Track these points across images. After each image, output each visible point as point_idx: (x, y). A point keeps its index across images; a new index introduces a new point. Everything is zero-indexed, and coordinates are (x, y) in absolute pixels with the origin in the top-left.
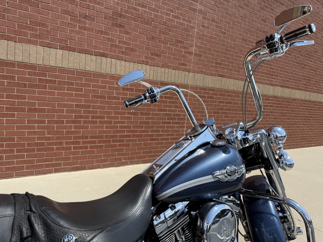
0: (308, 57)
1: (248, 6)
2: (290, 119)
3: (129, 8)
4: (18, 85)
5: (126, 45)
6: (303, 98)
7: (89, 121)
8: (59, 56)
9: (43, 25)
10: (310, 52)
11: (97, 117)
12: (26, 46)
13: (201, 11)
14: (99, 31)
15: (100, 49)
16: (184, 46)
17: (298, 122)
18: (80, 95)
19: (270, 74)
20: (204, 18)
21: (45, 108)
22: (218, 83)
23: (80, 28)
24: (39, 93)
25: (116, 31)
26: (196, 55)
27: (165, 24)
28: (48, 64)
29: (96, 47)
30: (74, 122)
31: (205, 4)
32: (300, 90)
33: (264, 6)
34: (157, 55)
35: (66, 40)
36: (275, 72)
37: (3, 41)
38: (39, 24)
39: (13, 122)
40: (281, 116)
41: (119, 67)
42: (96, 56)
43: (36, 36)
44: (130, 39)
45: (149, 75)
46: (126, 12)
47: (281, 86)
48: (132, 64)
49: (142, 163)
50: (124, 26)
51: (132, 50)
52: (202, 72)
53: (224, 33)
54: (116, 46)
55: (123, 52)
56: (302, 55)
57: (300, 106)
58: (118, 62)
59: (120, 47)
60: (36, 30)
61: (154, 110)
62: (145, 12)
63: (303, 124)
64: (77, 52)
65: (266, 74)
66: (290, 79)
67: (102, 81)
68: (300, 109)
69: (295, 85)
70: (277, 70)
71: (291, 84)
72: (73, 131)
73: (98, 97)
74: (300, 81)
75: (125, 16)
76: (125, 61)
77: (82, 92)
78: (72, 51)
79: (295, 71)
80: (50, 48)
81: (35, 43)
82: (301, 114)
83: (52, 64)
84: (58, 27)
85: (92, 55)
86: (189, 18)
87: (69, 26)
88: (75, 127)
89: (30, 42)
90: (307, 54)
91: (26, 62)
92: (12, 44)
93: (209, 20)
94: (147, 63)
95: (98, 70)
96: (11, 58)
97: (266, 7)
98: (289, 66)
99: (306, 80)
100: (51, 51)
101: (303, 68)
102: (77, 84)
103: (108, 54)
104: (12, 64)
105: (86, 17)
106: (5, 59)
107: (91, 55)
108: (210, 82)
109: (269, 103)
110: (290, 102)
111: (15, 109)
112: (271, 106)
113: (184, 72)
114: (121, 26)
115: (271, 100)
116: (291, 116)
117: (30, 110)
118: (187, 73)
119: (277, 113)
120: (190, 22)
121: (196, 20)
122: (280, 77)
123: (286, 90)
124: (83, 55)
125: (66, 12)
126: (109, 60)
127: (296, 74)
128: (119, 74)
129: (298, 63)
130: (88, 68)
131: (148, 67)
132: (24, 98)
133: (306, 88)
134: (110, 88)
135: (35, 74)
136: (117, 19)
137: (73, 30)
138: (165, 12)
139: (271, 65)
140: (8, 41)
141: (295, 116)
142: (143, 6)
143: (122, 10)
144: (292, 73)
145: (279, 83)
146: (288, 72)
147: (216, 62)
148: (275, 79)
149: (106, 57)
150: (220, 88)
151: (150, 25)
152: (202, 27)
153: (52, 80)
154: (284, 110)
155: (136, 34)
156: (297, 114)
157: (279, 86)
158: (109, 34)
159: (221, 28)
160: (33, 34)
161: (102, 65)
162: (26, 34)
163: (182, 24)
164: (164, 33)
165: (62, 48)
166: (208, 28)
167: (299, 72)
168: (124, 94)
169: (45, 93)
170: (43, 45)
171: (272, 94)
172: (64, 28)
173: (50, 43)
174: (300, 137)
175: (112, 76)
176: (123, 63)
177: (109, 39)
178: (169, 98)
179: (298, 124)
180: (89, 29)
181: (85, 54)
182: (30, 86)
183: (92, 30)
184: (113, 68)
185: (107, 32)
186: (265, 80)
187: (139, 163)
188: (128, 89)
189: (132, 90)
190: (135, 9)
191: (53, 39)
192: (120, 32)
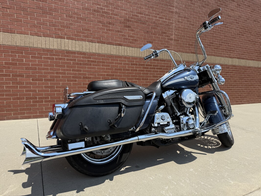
0: (258, 36)
1: (208, 5)
2: (247, 81)
3: (133, 15)
4: (77, 64)
6: (256, 66)
8: (97, 47)
9: (89, 30)
10: (259, 32)
12: (81, 42)
13: (176, 13)
14: (117, 31)
15: (118, 41)
16: (167, 35)
17: (254, 84)
18: (109, 69)
19: (228, 50)
20: (179, 17)
21: (91, 77)
22: (191, 57)
23: (107, 30)
24: (88, 68)
25: (127, 30)
26: (175, 40)
27: (154, 23)
28: (91, 52)
29: (116, 40)
31: (179, 7)
32: (253, 60)
33: (220, 4)
34: (150, 42)
35: (100, 38)
36: (232, 49)
37: (70, 40)
38: (86, 30)
39: (76, 84)
40: (240, 79)
41: (129, 51)
42: (116, 45)
43: (85, 36)
44: (134, 34)
46: (132, 18)
47: (238, 58)
48: (136, 49)
50: (130, 27)
51: (136, 40)
52: (180, 51)
53: (193, 25)
54: (127, 39)
55: (131, 42)
56: (253, 35)
57: (255, 72)
58: (128, 48)
59: (129, 39)
60: (85, 33)
61: (150, 77)
62: (142, 17)
63: (258, 86)
64: (106, 44)
65: (226, 50)
66: (245, 53)
67: (120, 60)
68: (255, 74)
69: (249, 57)
70: (234, 47)
71: (245, 57)
73: (118, 70)
74: (253, 54)
75: (131, 21)
76: (132, 47)
77: (110, 67)
78: (104, 44)
79: (248, 47)
80: (92, 42)
81: (85, 40)
82: (256, 78)
83: (94, 51)
84: (96, 30)
85: (114, 45)
86: (169, 17)
87: (102, 29)
89: (82, 40)
90: (256, 34)
91: (81, 51)
92: (74, 41)
93: (182, 17)
95: (118, 54)
96: (74, 49)
97: (222, 4)
98: (242, 44)
99: (258, 52)
100: (93, 44)
101: (255, 44)
102: (107, 63)
103: (122, 44)
104: (74, 53)
105: (110, 23)
106: (71, 50)
107: (113, 45)
108: (186, 57)
109: (229, 70)
110: (246, 69)
111: (76, 77)
112: (231, 73)
114: (129, 27)
115: (231, 68)
116: (247, 79)
117: (84, 78)
119: (236, 77)
120: (170, 20)
121: (173, 18)
122: (237, 51)
123: (242, 60)
124: (109, 46)
125: (100, 22)
126: (123, 47)
127: (249, 49)
128: (129, 55)
129: (250, 41)
130: (112, 53)
132: (81, 71)
133: (258, 58)
134: (124, 64)
135: (86, 58)
136: (127, 23)
137: (104, 32)
138: (154, 15)
139: (229, 44)
140: (72, 40)
141: (251, 80)
142: (141, 14)
143: (129, 17)
144: (246, 49)
145: (236, 56)
146: (242, 48)
147: (189, 44)
148: (232, 53)
149: (121, 46)
150: (193, 61)
151: (146, 24)
152: (178, 22)
153: (94, 61)
154: (242, 75)
155: (138, 31)
156: (253, 78)
157: (236, 58)
158: (123, 32)
159: (191, 22)
160: (84, 36)
161: (120, 51)
162: (80, 36)
163: (165, 22)
164: (154, 28)
165: (98, 42)
166: (182, 22)
167: (251, 47)
168: (132, 67)
169: (91, 68)
170: (89, 41)
171: (231, 64)
172: (99, 31)
173: (92, 40)
174: (256, 95)
175: (125, 57)
176: (131, 48)
177: (123, 35)
178: (159, 69)
179: (254, 85)
180: (112, 30)
181: (110, 45)
182: (84, 64)
183: (113, 31)
184: (126, 52)
185: (121, 31)
186: (225, 54)
188: (134, 64)
189: (136, 64)
190: (136, 16)
191: (94, 38)
192: (129, 30)
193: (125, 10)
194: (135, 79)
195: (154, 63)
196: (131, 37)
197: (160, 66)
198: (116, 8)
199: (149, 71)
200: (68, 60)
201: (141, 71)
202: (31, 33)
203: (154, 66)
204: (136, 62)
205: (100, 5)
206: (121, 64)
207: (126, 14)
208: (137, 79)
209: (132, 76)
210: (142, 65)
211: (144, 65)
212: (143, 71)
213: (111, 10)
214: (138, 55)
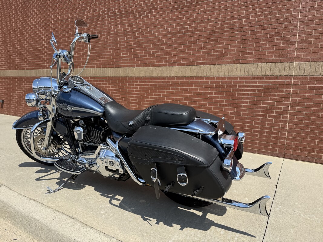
3: (221, 25)
4: (158, 89)
5: (219, 52)
8: (177, 70)
9: (170, 54)
14: (199, 48)
15: (200, 60)
16: (282, 38)
18: (187, 93)
23: (188, 50)
24: (167, 92)
25: (212, 45)
26: (301, 42)
27: (256, 25)
29: (197, 60)
34: (248, 54)
35: (180, 60)
37: (154, 67)
38: (168, 55)
41: (213, 70)
42: (197, 65)
43: (167, 61)
44: (222, 47)
45: (239, 72)
46: (219, 28)
48: (224, 66)
50: (217, 40)
51: (224, 55)
52: (313, 60)
54: (211, 55)
55: (216, 58)
58: (212, 66)
59: (215, 55)
60: (167, 58)
61: (246, 102)
62: (236, 22)
64: (186, 66)
67: (200, 82)
73: (197, 93)
75: (218, 32)
76: (218, 64)
77: (188, 90)
78: (183, 66)
80: (172, 66)
81: (166, 65)
83: (173, 75)
84: (177, 53)
85: (195, 65)
86: (287, 9)
87: (182, 51)
89: (164, 65)
91: (162, 76)
94: (237, 63)
95: (198, 75)
96: (156, 75)
100: (173, 68)
102: (185, 86)
103: (205, 63)
104: (156, 78)
105: (191, 42)
106: (154, 76)
113: (282, 63)
114: (214, 40)
118: (287, 64)
120: (290, 12)
121: (299, 7)
124: (190, 67)
125: (181, 43)
126: (206, 66)
128: (213, 75)
130: (192, 75)
131: (239, 65)
132: (161, 96)
134: (205, 86)
135: (165, 82)
136: (213, 36)
137: (184, 53)
138: (256, 15)
140: (156, 67)
142: (233, 19)
143: (216, 28)
149: (204, 65)
151: (241, 30)
152: (310, 11)
153: (172, 85)
155: (227, 42)
158: (206, 48)
160: (165, 61)
161: (201, 71)
162: (162, 62)
163: (278, 18)
164: (255, 33)
165: (178, 65)
168: (217, 90)
170: (169, 65)
173: (172, 64)
175: (207, 77)
176: (216, 66)
177: (206, 52)
178: (264, 91)
182: (164, 89)
184: (209, 71)
188: (219, 86)
189: (223, 86)
190: (227, 24)
191: (174, 61)
192: (215, 44)
193: (210, 22)
194: (220, 105)
195: (253, 82)
196: (217, 51)
197: (265, 87)
198: (200, 23)
199: (244, 94)
200: (151, 85)
201: (230, 94)
202: (129, 65)
203: (252, 86)
204: (222, 82)
205: (182, 25)
206: (202, 86)
207: (212, 25)
208: (223, 105)
209: (215, 101)
210: (231, 86)
211: (235, 86)
212: (232, 94)
213: (194, 27)
214: (226, 74)
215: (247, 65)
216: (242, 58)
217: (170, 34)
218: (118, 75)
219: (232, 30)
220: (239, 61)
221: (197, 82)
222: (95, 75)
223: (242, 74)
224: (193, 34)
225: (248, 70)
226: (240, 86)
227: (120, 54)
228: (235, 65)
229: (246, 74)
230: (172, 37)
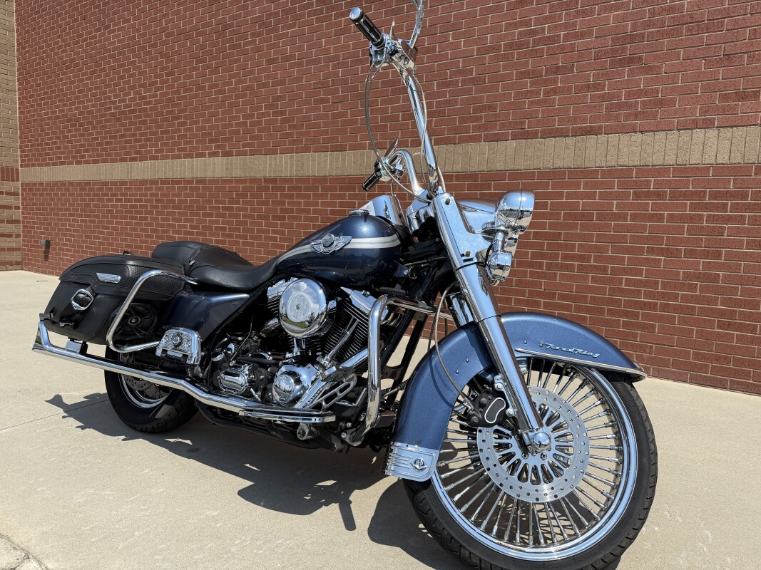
3: (653, 14)
5: (646, 96)
7: (556, 264)
8: (511, 152)
9: (490, 108)
11: (573, 258)
12: (467, 147)
14: (582, 88)
15: (585, 120)
23: (547, 93)
25: (622, 75)
28: (494, 168)
29: (575, 120)
30: (531, 265)
34: (742, 96)
35: (522, 122)
37: (442, 146)
38: (485, 108)
41: (626, 149)
42: (575, 136)
43: (480, 128)
44: (656, 81)
45: (714, 154)
46: (647, 25)
48: (661, 135)
49: (691, 383)
50: (640, 59)
51: (661, 103)
54: (620, 106)
55: (636, 114)
58: (624, 137)
59: (631, 106)
60: (480, 119)
64: (541, 138)
67: (586, 183)
72: (529, 281)
73: (577, 217)
75: (642, 36)
76: (641, 132)
77: (547, 209)
78: (532, 138)
80: (497, 141)
81: (478, 140)
83: (500, 166)
84: (511, 103)
85: (568, 136)
87: (529, 95)
88: (532, 274)
89: (471, 139)
91: (466, 170)
92: (451, 147)
94: (707, 124)
95: (579, 163)
100: (499, 146)
103: (600, 128)
105: (557, 70)
107: (565, 137)
114: (631, 61)
124: (551, 141)
125: (525, 74)
126: (603, 137)
128: (626, 163)
130: (559, 164)
131: (712, 133)
134: (603, 196)
136: (623, 49)
137: (534, 101)
143: (634, 27)
149: (596, 135)
151: (720, 27)
155: (673, 65)
158: (605, 86)
160: (476, 126)
161: (587, 152)
162: (467, 129)
165: (515, 137)
168: (639, 207)
170: (489, 139)
172: (519, 102)
173: (498, 133)
175: (609, 171)
176: (637, 137)
177: (603, 98)
180: (563, 91)
181: (555, 137)
183: (569, 90)
184: (613, 151)
185: (600, 84)
187: (685, 381)
188: (648, 195)
189: (660, 195)
190: (672, 10)
191: (503, 126)
192: (631, 73)
193: (617, 8)
194: (651, 251)
196: (640, 93)
198: (584, 13)
199: (729, 219)
201: (682, 218)
204: (657, 184)
205: (527, 23)
206: (592, 196)
207: (624, 18)
208: (662, 252)
209: (634, 239)
210: (686, 195)
211: (701, 195)
212: (691, 218)
213: (566, 26)
214: (670, 159)
215: (740, 131)
216: (724, 111)
217: (488, 50)
218: (339, 173)
219: (689, 30)
220: (712, 121)
221: (578, 185)
222: (278, 174)
223: (723, 159)
224: (562, 48)
225: (742, 145)
226: (714, 195)
227: (345, 114)
228: (699, 134)
229: (737, 159)
230: (497, 59)
